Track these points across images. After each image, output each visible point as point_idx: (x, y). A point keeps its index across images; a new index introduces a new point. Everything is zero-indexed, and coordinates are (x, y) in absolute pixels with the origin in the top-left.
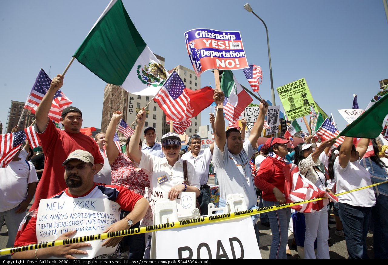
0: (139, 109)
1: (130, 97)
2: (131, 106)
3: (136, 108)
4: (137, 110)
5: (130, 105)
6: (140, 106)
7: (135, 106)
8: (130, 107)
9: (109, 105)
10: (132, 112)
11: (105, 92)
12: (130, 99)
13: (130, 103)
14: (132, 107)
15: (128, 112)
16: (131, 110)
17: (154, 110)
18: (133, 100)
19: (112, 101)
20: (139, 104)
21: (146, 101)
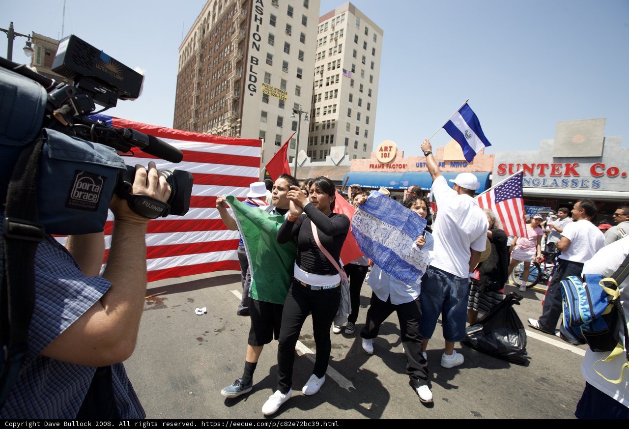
0: (267, 86)
1: (252, 57)
2: (253, 79)
3: (263, 84)
4: (264, 87)
5: (251, 76)
6: (270, 80)
7: (261, 78)
8: (250, 80)
9: (195, 79)
10: (255, 90)
11: (181, 53)
12: (252, 62)
13: (251, 71)
14: (255, 81)
15: (247, 91)
16: (252, 87)
17: (296, 94)
18: (257, 64)
19: (200, 71)
20: (268, 76)
21: (283, 70)
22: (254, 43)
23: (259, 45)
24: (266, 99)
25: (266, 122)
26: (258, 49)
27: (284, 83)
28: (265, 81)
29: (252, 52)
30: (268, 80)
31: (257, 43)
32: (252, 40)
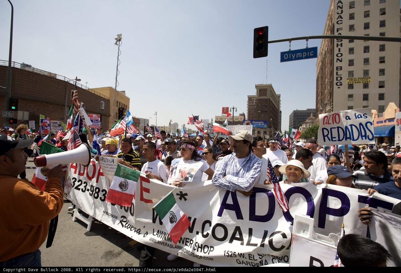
0: (351, 79)
1: (337, 67)
2: (339, 79)
3: (348, 79)
4: (348, 81)
5: (337, 78)
7: (345, 76)
8: (337, 80)
10: (341, 85)
12: (337, 70)
13: (337, 74)
14: (341, 78)
15: (335, 87)
16: (338, 84)
17: (380, 75)
18: (341, 69)
20: (351, 73)
21: (364, 64)
22: (338, 59)
23: (342, 59)
24: (351, 86)
25: (353, 101)
26: (341, 61)
27: (366, 73)
28: (349, 77)
29: (336, 64)
30: (352, 76)
31: (340, 58)
32: (336, 58)
